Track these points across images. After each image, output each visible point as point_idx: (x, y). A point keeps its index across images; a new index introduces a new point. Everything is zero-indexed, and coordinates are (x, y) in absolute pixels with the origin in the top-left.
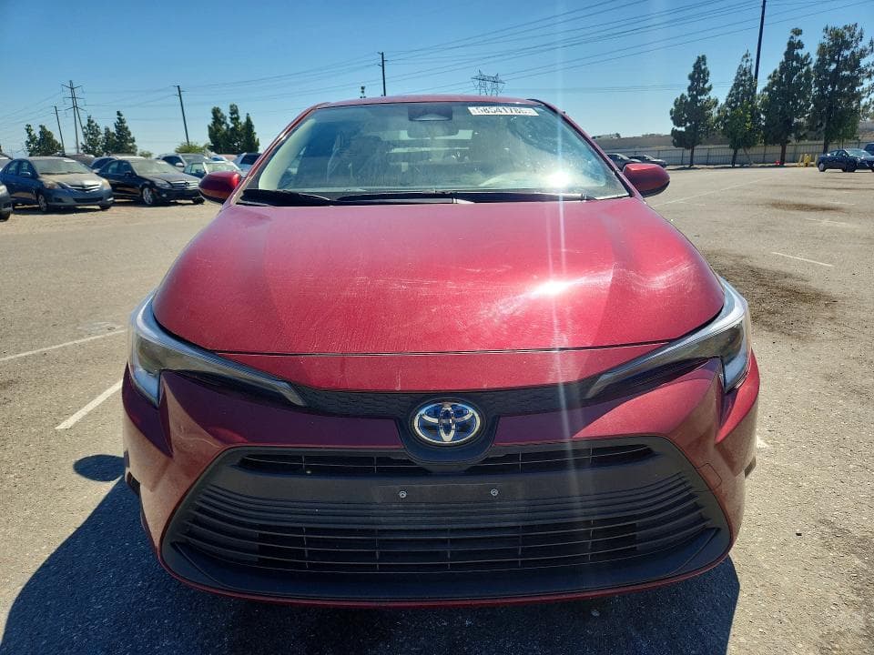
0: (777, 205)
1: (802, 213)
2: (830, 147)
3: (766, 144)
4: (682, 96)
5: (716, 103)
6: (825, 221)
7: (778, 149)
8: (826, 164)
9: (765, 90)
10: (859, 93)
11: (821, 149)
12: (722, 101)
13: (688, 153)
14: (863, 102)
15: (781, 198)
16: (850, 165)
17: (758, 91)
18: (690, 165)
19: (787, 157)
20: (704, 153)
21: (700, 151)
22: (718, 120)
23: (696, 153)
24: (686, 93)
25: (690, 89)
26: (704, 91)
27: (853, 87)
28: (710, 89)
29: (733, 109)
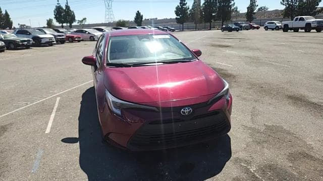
0: (213, 45)
1: (220, 48)
2: (224, 23)
3: (205, 22)
4: (178, 6)
5: (189, 8)
6: (228, 51)
7: (209, 24)
8: (223, 29)
9: (204, 4)
10: (231, 6)
11: (221, 24)
12: (191, 8)
13: (182, 25)
14: (232, 8)
15: (214, 43)
16: (230, 30)
17: (201, 5)
18: (182, 30)
19: (212, 27)
20: (187, 25)
21: (185, 24)
22: (190, 14)
23: (184, 25)
24: (179, 5)
25: (180, 3)
26: (185, 4)
27: (229, 4)
28: (186, 3)
29: (194, 11)
